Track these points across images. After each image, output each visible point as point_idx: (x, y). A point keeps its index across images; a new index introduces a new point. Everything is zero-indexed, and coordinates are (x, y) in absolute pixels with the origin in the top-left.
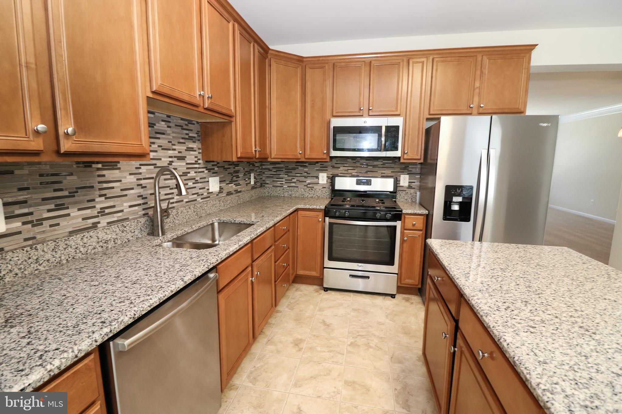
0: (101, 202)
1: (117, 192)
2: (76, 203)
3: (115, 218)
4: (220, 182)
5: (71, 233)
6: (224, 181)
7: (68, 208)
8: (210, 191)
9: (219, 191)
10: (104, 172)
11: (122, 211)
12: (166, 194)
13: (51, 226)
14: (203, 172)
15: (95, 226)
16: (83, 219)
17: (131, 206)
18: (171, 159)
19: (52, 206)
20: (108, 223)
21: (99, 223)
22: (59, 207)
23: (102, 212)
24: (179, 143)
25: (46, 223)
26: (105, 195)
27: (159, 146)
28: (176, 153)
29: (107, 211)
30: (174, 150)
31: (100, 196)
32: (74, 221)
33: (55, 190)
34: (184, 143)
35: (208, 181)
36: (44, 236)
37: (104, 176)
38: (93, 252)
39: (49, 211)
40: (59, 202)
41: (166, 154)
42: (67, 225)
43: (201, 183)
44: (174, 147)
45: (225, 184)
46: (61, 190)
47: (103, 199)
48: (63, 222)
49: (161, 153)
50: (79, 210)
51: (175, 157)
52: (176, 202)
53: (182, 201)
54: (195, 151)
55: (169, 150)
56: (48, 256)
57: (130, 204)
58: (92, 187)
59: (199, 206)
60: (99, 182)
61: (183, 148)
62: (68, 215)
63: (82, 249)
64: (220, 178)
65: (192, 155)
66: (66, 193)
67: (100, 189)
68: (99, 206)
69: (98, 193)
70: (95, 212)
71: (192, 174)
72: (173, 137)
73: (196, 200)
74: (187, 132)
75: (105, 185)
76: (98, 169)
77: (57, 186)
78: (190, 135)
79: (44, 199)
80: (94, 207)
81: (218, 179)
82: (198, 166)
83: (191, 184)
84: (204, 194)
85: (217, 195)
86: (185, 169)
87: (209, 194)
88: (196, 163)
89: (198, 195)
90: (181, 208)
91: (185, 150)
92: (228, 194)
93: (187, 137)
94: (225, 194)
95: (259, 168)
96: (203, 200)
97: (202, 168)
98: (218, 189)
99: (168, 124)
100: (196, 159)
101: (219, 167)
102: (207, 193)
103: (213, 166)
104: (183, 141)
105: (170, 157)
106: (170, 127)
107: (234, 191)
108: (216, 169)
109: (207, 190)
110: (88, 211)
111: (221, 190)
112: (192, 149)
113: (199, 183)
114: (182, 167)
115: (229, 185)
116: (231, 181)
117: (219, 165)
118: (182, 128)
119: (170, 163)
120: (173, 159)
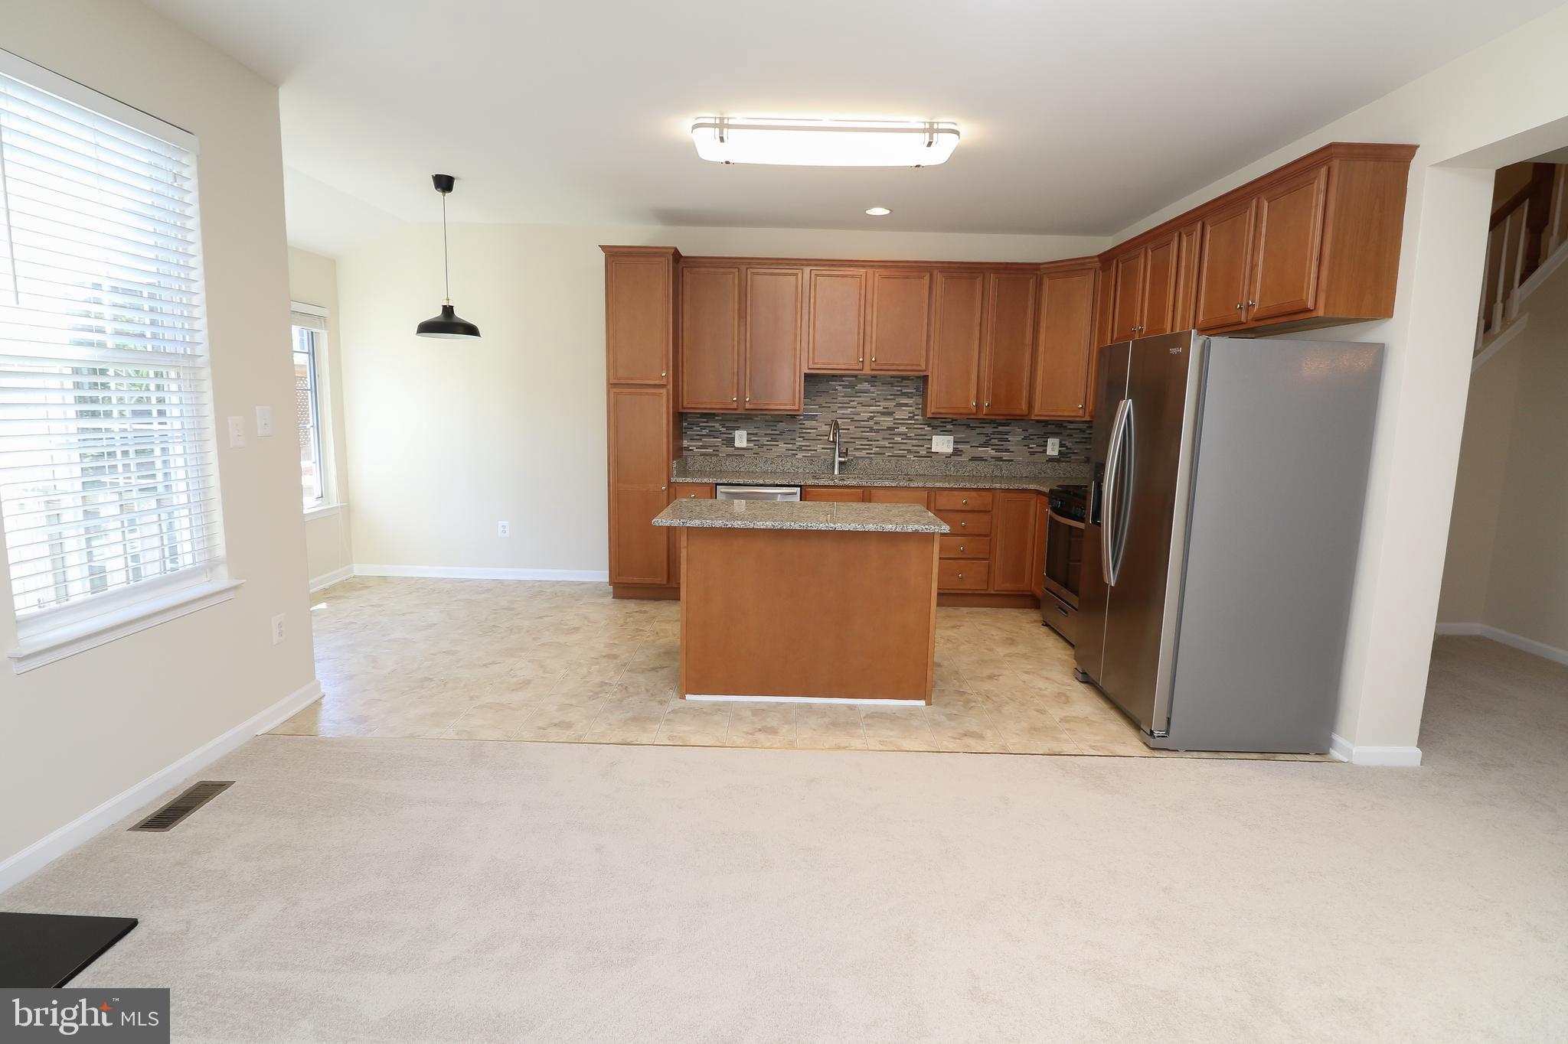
0: (800, 441)
1: (813, 436)
2: (782, 439)
3: (809, 454)
4: (954, 442)
5: (778, 456)
6: (969, 442)
7: (778, 441)
8: (933, 450)
9: (953, 453)
10: (804, 422)
11: (816, 450)
12: (861, 445)
13: (767, 449)
14: (924, 428)
15: (794, 456)
16: (786, 450)
17: (823, 448)
19: (770, 439)
20: (803, 456)
21: (797, 454)
22: (773, 440)
23: (800, 448)
24: (885, 399)
25: (766, 447)
26: (803, 437)
27: (858, 403)
28: (880, 409)
29: (803, 448)
30: (879, 406)
31: (800, 437)
32: (780, 450)
33: (772, 430)
34: (894, 399)
35: (931, 440)
36: (764, 454)
37: (804, 424)
38: (787, 471)
39: (768, 441)
40: (774, 437)
41: (868, 410)
42: (776, 451)
43: (915, 439)
44: (878, 404)
45: (968, 447)
46: (775, 430)
47: (802, 439)
48: (774, 449)
49: (860, 409)
50: (784, 443)
51: (878, 412)
52: (874, 454)
53: (884, 454)
54: (911, 406)
55: (873, 406)
56: (762, 465)
58: (795, 431)
59: (905, 463)
60: (800, 428)
61: (891, 404)
62: (778, 445)
63: (780, 467)
64: (954, 437)
65: (905, 411)
66: (778, 432)
67: (800, 433)
68: (798, 444)
69: (798, 435)
70: (795, 447)
71: (903, 429)
72: (878, 394)
73: (906, 456)
74: (899, 388)
75: (804, 431)
76: (801, 420)
77: (774, 428)
78: (903, 391)
79: (766, 434)
80: (795, 444)
81: (951, 438)
82: (913, 422)
83: (898, 439)
84: (921, 452)
85: (946, 457)
86: (891, 424)
87: (930, 454)
88: (910, 418)
89: (909, 451)
90: (878, 459)
91: (895, 406)
92: (973, 459)
93: (899, 393)
94: (964, 458)
95: (1084, 431)
96: (916, 458)
97: (921, 424)
98: (950, 450)
99: (872, 384)
100: (911, 415)
101: (955, 425)
102: (928, 452)
103: (942, 422)
104: (892, 397)
105: (871, 413)
106: (875, 386)
107: (992, 458)
108: (949, 427)
109: (928, 448)
110: (790, 446)
111: (956, 452)
112: (906, 405)
113: (912, 439)
114: (887, 421)
115: (980, 449)
116: (985, 445)
117: (954, 422)
118: (892, 384)
119: (871, 418)
120: (875, 414)
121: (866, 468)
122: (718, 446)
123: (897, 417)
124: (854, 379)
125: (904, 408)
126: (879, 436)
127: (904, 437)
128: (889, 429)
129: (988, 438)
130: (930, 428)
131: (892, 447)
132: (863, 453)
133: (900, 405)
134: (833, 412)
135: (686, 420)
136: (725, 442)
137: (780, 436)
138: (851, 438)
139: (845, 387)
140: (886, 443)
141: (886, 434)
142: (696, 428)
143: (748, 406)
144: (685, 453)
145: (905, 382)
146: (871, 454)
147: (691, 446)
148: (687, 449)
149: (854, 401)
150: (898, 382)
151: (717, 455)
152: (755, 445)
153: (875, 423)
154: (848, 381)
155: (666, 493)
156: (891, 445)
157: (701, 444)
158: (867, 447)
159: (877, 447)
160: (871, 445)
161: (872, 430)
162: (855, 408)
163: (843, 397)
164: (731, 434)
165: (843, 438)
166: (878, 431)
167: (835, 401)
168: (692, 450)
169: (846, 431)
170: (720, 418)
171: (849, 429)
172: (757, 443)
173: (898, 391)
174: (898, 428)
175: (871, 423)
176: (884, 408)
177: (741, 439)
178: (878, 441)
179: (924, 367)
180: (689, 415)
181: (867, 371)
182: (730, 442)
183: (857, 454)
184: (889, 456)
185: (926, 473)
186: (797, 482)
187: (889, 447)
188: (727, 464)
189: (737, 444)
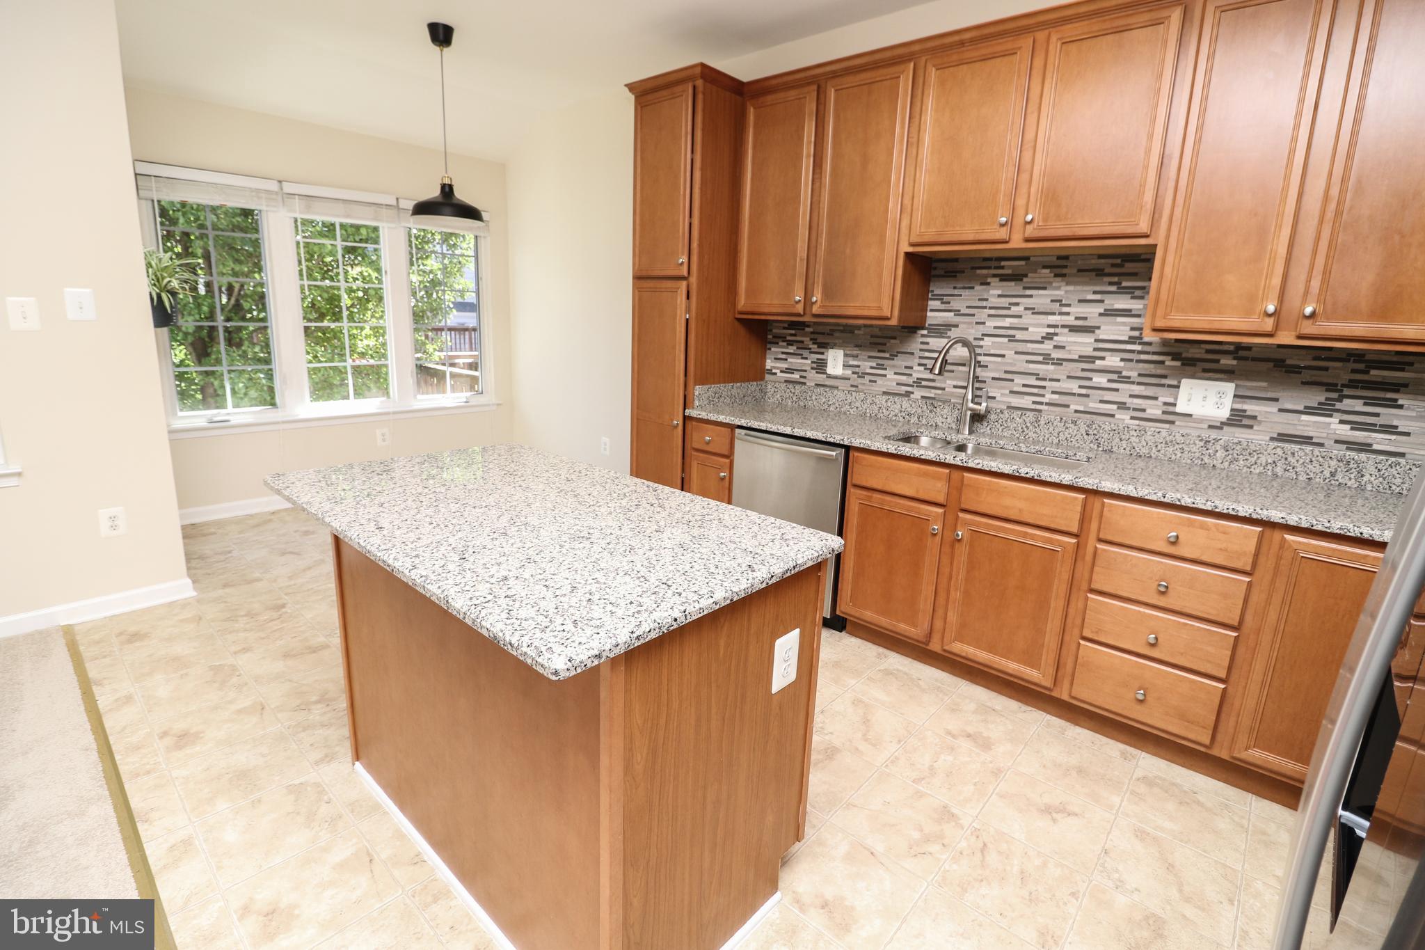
0: (919, 371)
2: (894, 366)
3: (932, 393)
4: (1236, 397)
5: (885, 393)
6: (1276, 400)
7: (886, 369)
8: (1178, 409)
9: (1228, 419)
10: (927, 340)
11: (944, 389)
12: (1024, 386)
13: (870, 381)
14: (1162, 362)
15: (908, 394)
16: (898, 384)
17: (955, 387)
18: (1052, 330)
19: (874, 365)
20: (922, 397)
21: (913, 393)
22: (880, 367)
23: (918, 383)
24: (1080, 301)
25: (867, 378)
26: (925, 365)
27: (1026, 309)
28: (1070, 320)
29: (924, 383)
30: (1068, 314)
31: (919, 365)
32: (889, 383)
33: (879, 351)
34: (1102, 301)
35: (1178, 387)
36: (864, 388)
37: (927, 343)
38: (894, 418)
39: (872, 368)
40: (880, 362)
41: (1042, 322)
42: (882, 385)
43: (1139, 384)
44: (1065, 309)
45: (1275, 410)
46: (884, 351)
47: (922, 368)
48: (880, 381)
49: (1028, 319)
50: (895, 373)
51: (1063, 326)
52: (1047, 404)
53: (1068, 406)
54: (1138, 316)
55: (1054, 314)
56: (858, 404)
57: (955, 383)
58: (913, 354)
59: (1107, 428)
60: (921, 350)
61: (1092, 311)
62: (885, 376)
63: (884, 411)
64: (1236, 386)
65: (1124, 324)
66: (887, 355)
67: (920, 358)
68: (916, 375)
69: (917, 361)
70: (910, 381)
71: (1113, 361)
72: (1066, 292)
73: (1113, 416)
74: (1116, 279)
75: (927, 354)
76: (923, 336)
77: (881, 348)
78: (1124, 284)
79: (870, 357)
80: (911, 375)
81: (1229, 388)
82: (1138, 348)
83: (1100, 380)
84: (1149, 411)
85: (1210, 427)
86: (1088, 351)
87: (1170, 416)
88: (1132, 340)
89: (1122, 406)
90: (1049, 413)
91: (1101, 315)
92: (1282, 438)
93: (1113, 288)
94: (1258, 437)
96: (1136, 422)
97: (1154, 353)
98: (1224, 413)
99: (1058, 271)
100: (1136, 334)
101: (1246, 359)
102: (1164, 412)
103: (1208, 351)
104: (1098, 297)
105: (1049, 326)
106: (1063, 275)
107: (1337, 442)
108: (1227, 361)
109: (1165, 404)
110: (904, 378)
111: (1238, 419)
112: (1127, 313)
113: (1133, 383)
114: (1082, 346)
115: (1304, 417)
116: (1323, 410)
117: (1241, 353)
118: (1099, 273)
119: (1049, 337)
120: (1057, 330)
121: (1025, 429)
122: (805, 371)
123: (1101, 337)
124: (1023, 263)
125: (1120, 319)
126: (1061, 372)
127: (1115, 377)
128: (1083, 359)
129: (1335, 395)
130: (1177, 364)
131: (1087, 396)
132: (1026, 402)
133: (1110, 313)
134: (977, 323)
135: (771, 330)
136: (815, 366)
137: (891, 362)
138: (1006, 372)
139: (1004, 278)
140: (1073, 386)
141: (1075, 369)
142: (781, 344)
143: (815, 310)
144: (768, 377)
145: (1130, 267)
146: (1041, 403)
147: (775, 368)
148: (770, 372)
149: (1017, 304)
150: (1113, 265)
151: (805, 384)
152: (853, 373)
153: (1055, 347)
154: (1010, 267)
155: (680, 428)
156: (1084, 391)
157: (786, 366)
158: (1035, 391)
159: (1053, 392)
160: (1044, 387)
161: (1047, 359)
162: (1020, 317)
163: (1000, 296)
164: (822, 353)
166: (1059, 362)
167: (984, 304)
168: (775, 374)
169: (999, 359)
170: (811, 330)
171: (1003, 356)
172: (857, 370)
173: (1111, 284)
174: (1103, 358)
175: (1047, 347)
176: (1077, 318)
177: (836, 361)
178: (1058, 380)
179: (1143, 227)
180: (775, 324)
181: (1017, 243)
182: (821, 366)
183: (1016, 401)
184: (1076, 411)
185: (1154, 453)
186: (837, 439)
187: (1080, 395)
188: (814, 398)
189: (830, 370)
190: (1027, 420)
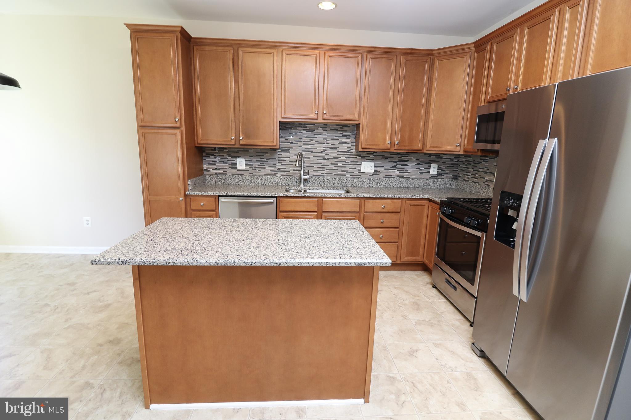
0: (279, 165)
1: (287, 162)
2: (268, 164)
3: (285, 173)
4: (375, 166)
5: (265, 175)
6: (384, 166)
7: (265, 165)
8: (362, 171)
9: (374, 173)
10: (281, 153)
11: (288, 171)
12: (318, 168)
13: (258, 171)
14: (356, 158)
15: (275, 174)
16: (270, 171)
18: (324, 149)
19: (259, 164)
20: (281, 175)
21: (277, 174)
22: (262, 165)
23: (279, 170)
24: (332, 139)
25: (257, 169)
26: (281, 163)
27: (315, 142)
28: (329, 145)
29: (281, 170)
30: (329, 143)
31: (279, 163)
32: (267, 171)
33: (261, 158)
34: (338, 139)
35: (361, 165)
36: (256, 173)
37: (281, 155)
38: (271, 184)
39: (258, 165)
41: (322, 146)
42: (263, 172)
43: (351, 165)
44: (328, 142)
45: (383, 169)
46: (263, 158)
47: (280, 164)
49: (317, 145)
50: (269, 167)
51: (328, 147)
52: (325, 173)
53: (332, 173)
54: (349, 144)
55: (325, 143)
56: (255, 180)
57: (293, 169)
58: (276, 159)
59: (345, 179)
60: (279, 157)
61: (336, 142)
62: (265, 168)
63: (267, 182)
64: (375, 163)
65: (345, 146)
66: (265, 160)
67: (279, 160)
68: (278, 167)
69: (278, 161)
70: (276, 169)
71: (343, 158)
72: (328, 136)
73: (345, 175)
74: (341, 132)
75: (281, 159)
76: (279, 152)
77: (263, 157)
78: (344, 134)
79: (257, 161)
80: (276, 167)
81: (373, 164)
82: (349, 153)
83: (340, 164)
84: (354, 173)
85: (370, 176)
86: (336, 155)
87: (360, 174)
88: (348, 151)
89: (347, 172)
90: (327, 177)
91: (338, 143)
92: (386, 177)
93: (341, 135)
94: (381, 176)
95: (453, 160)
96: (352, 176)
97: (354, 155)
98: (372, 171)
99: (325, 129)
100: (349, 149)
101: (376, 155)
102: (358, 173)
103: (367, 154)
104: (337, 138)
105: (323, 147)
106: (326, 131)
107: (397, 176)
108: (372, 157)
109: (358, 170)
110: (273, 168)
111: (376, 173)
112: (345, 143)
113: (349, 164)
114: (334, 153)
115: (390, 170)
116: (393, 168)
117: (375, 154)
118: (337, 130)
119: (324, 151)
120: (326, 149)
121: (320, 183)
122: (226, 168)
123: (339, 151)
124: (313, 126)
125: (344, 145)
126: (328, 162)
127: (344, 163)
128: (335, 158)
129: (395, 164)
130: (360, 158)
131: (337, 170)
132: (319, 173)
133: (341, 143)
134: (299, 147)
135: (205, 151)
136: (231, 166)
137: (266, 162)
138: (311, 164)
139: (307, 131)
140: (333, 167)
141: (333, 161)
142: (211, 157)
143: (242, 143)
144: (205, 173)
145: (345, 129)
146: (324, 173)
147: (209, 168)
148: (206, 170)
149: (312, 140)
150: (340, 128)
151: (226, 174)
152: (250, 168)
153: (326, 154)
154: (309, 127)
155: (183, 202)
156: (336, 168)
157: (215, 167)
158: (321, 169)
159: (327, 169)
160: (324, 168)
161: (324, 158)
162: (314, 144)
163: (306, 137)
164: (234, 160)
165: (306, 163)
166: (328, 159)
167: (301, 140)
168: (210, 171)
169: (308, 159)
170: (227, 150)
171: (310, 158)
172: (252, 166)
173: (340, 134)
174: (340, 157)
175: (324, 154)
176: (332, 145)
177: (241, 163)
178: (328, 165)
179: (357, 118)
180: (206, 148)
181: (320, 120)
182: (234, 166)
183: (315, 173)
184: (335, 175)
185: (358, 185)
186: (273, 194)
187: (335, 169)
188: (233, 180)
189: (239, 167)
190: (321, 179)
